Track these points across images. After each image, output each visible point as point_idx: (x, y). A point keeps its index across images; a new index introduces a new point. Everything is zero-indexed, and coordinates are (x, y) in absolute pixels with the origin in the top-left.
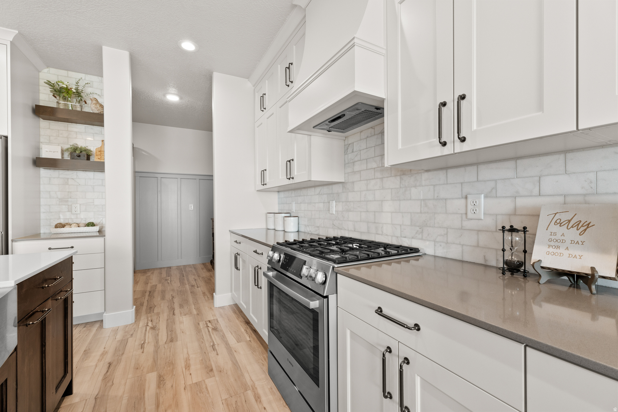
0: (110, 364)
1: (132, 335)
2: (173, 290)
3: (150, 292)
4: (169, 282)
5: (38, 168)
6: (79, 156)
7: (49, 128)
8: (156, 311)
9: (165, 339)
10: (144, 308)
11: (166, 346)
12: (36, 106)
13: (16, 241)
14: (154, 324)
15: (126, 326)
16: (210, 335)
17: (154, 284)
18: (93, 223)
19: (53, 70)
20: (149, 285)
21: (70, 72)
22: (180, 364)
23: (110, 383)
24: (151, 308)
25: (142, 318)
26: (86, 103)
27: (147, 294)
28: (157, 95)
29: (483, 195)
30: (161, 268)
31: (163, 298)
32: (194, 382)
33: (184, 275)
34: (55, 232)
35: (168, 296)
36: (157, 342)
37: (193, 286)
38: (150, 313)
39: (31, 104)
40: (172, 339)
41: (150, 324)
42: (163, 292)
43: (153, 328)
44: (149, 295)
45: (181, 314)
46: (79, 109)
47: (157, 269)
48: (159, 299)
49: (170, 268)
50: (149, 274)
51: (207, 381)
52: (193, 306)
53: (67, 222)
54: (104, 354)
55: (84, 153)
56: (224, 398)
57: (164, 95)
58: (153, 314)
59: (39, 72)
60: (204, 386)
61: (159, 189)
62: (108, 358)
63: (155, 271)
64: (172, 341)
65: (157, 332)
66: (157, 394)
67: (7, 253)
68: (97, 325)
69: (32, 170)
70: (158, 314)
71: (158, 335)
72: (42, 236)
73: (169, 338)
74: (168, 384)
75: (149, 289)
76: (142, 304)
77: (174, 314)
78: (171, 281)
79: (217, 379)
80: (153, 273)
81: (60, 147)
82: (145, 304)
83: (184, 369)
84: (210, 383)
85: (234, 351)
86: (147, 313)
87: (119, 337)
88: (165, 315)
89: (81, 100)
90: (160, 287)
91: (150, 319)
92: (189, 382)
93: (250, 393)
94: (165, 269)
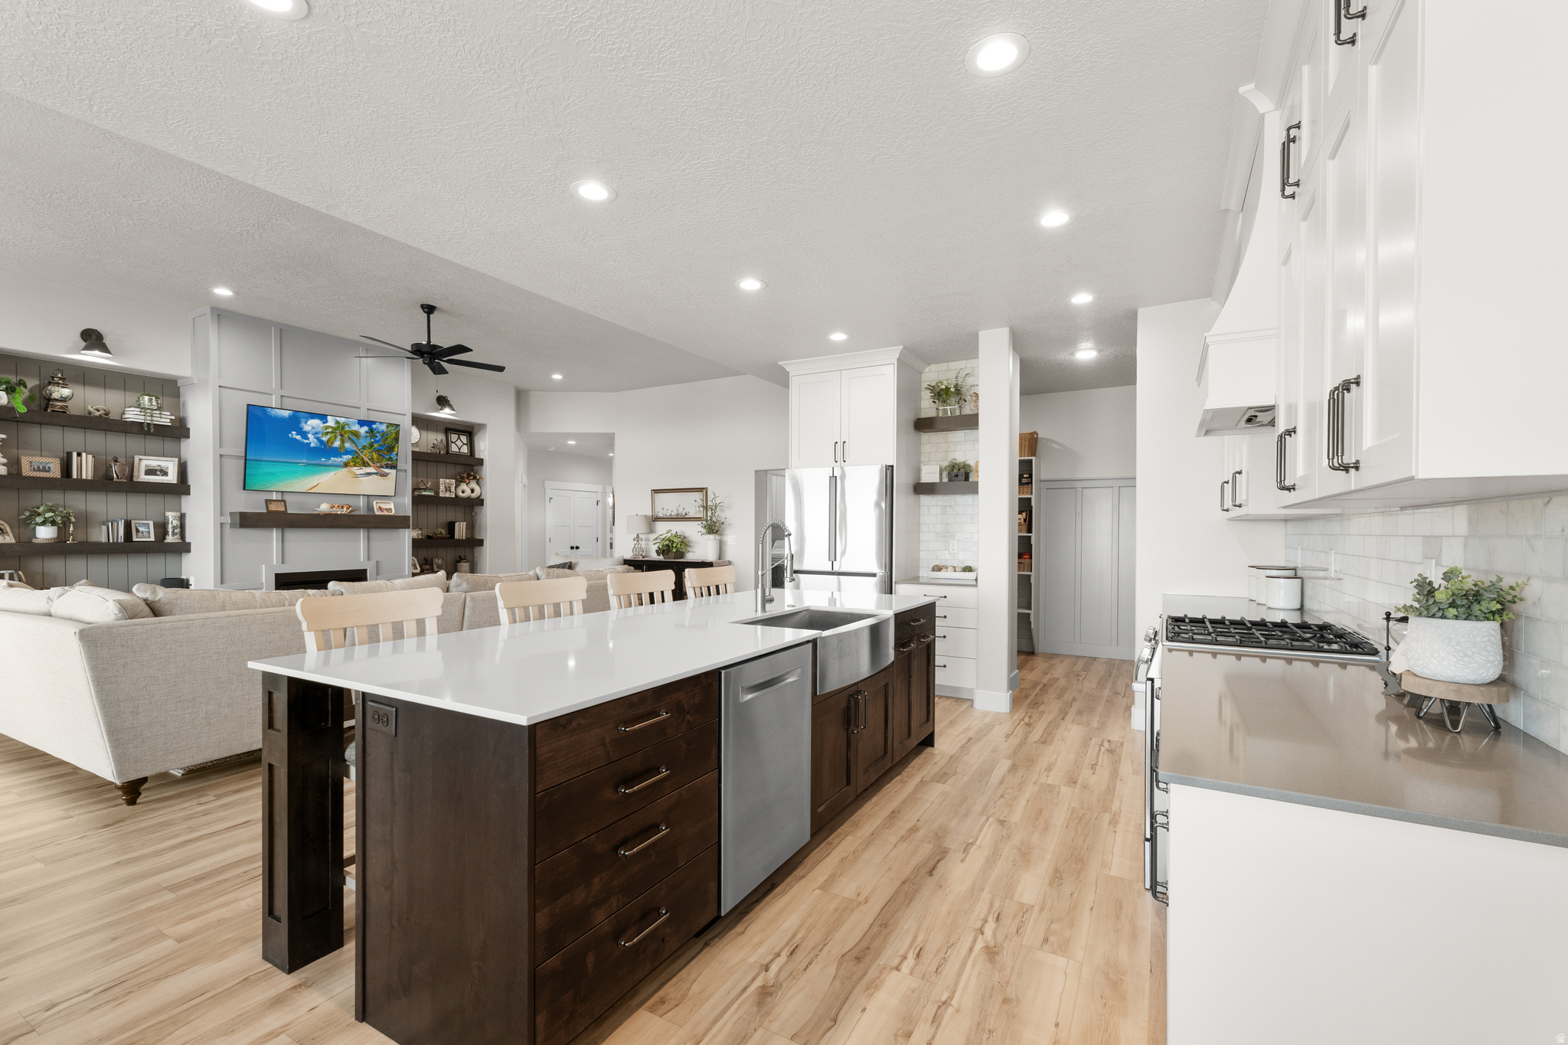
0: (970, 739)
1: (1001, 723)
2: (1080, 691)
3: (1045, 685)
4: (1081, 678)
5: (918, 496)
6: (957, 476)
7: (929, 443)
8: (1041, 708)
9: (1036, 738)
10: (1028, 701)
11: (1034, 745)
12: (918, 419)
13: (898, 583)
14: (1031, 721)
15: (999, 713)
16: (1098, 754)
17: (1055, 676)
18: (970, 567)
19: (934, 367)
20: (1048, 676)
21: (951, 364)
22: (1042, 764)
23: (966, 752)
24: (1036, 704)
25: (1020, 711)
26: (966, 401)
27: (1040, 686)
28: (1062, 356)
29: (1434, 560)
30: (1078, 657)
31: (1059, 697)
32: (1049, 782)
33: (1113, 675)
34: (932, 577)
35: (1068, 697)
36: (1026, 738)
37: (1117, 693)
38: (1032, 708)
39: (912, 418)
40: (1045, 741)
41: (1026, 720)
42: (1064, 690)
43: (1029, 725)
44: (1041, 689)
45: (1073, 721)
46: (957, 413)
47: (1071, 656)
48: (1053, 696)
49: (1095, 659)
50: (1056, 661)
51: (1062, 788)
52: (1098, 718)
53: (944, 564)
54: (967, 729)
55: (962, 470)
56: (1072, 805)
57: (1073, 354)
58: (1035, 711)
59: (921, 374)
60: (1057, 790)
61: (1079, 510)
62: (970, 734)
63: (1067, 659)
64: (1044, 743)
65: (1031, 729)
66: (1004, 776)
67: (891, 593)
68: (969, 704)
69: (913, 497)
70: (1042, 713)
71: (1030, 732)
72: (921, 580)
73: (1043, 739)
74: (1020, 774)
75: (1045, 681)
76: (1026, 697)
77: (1063, 719)
78: (1084, 679)
79: (1076, 791)
80: (1062, 661)
81: (938, 466)
82: (1031, 698)
83: (1043, 770)
84: (1065, 790)
85: (1119, 778)
86: (1028, 707)
87: (987, 720)
88: (1051, 717)
89: (961, 398)
90: (1062, 682)
91: (1029, 714)
92: (1043, 780)
93: (1107, 817)
94: (1086, 660)
